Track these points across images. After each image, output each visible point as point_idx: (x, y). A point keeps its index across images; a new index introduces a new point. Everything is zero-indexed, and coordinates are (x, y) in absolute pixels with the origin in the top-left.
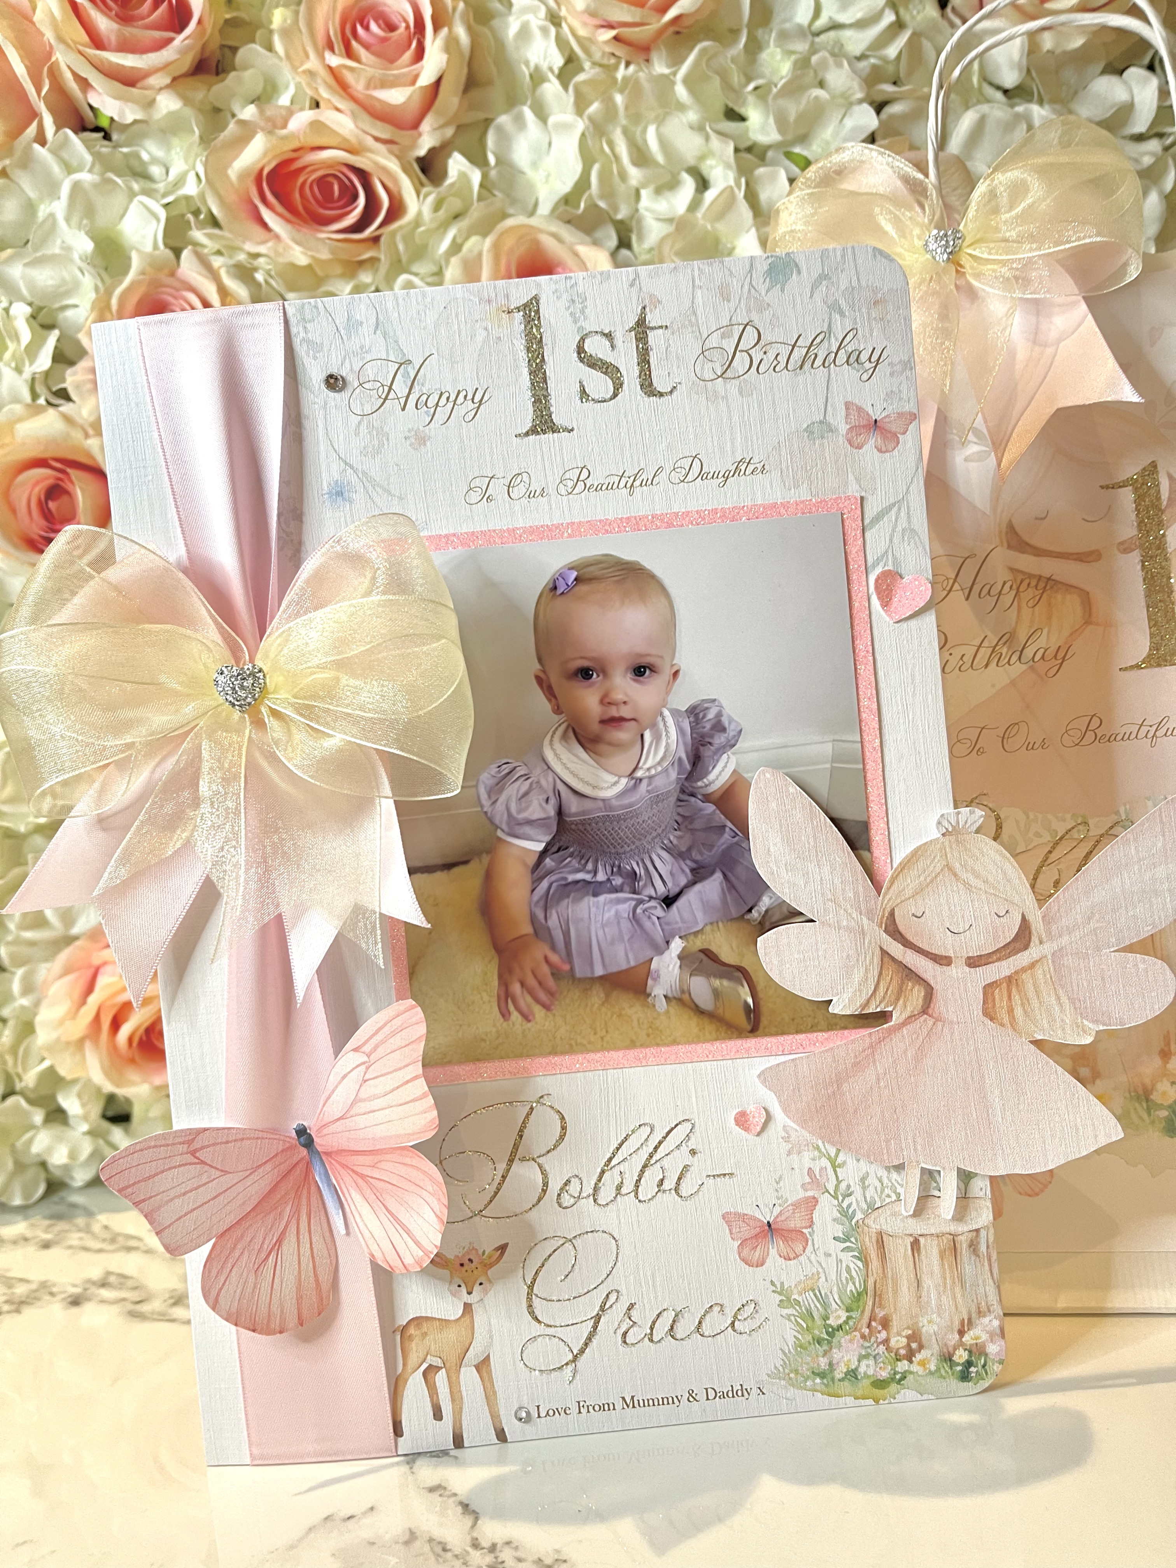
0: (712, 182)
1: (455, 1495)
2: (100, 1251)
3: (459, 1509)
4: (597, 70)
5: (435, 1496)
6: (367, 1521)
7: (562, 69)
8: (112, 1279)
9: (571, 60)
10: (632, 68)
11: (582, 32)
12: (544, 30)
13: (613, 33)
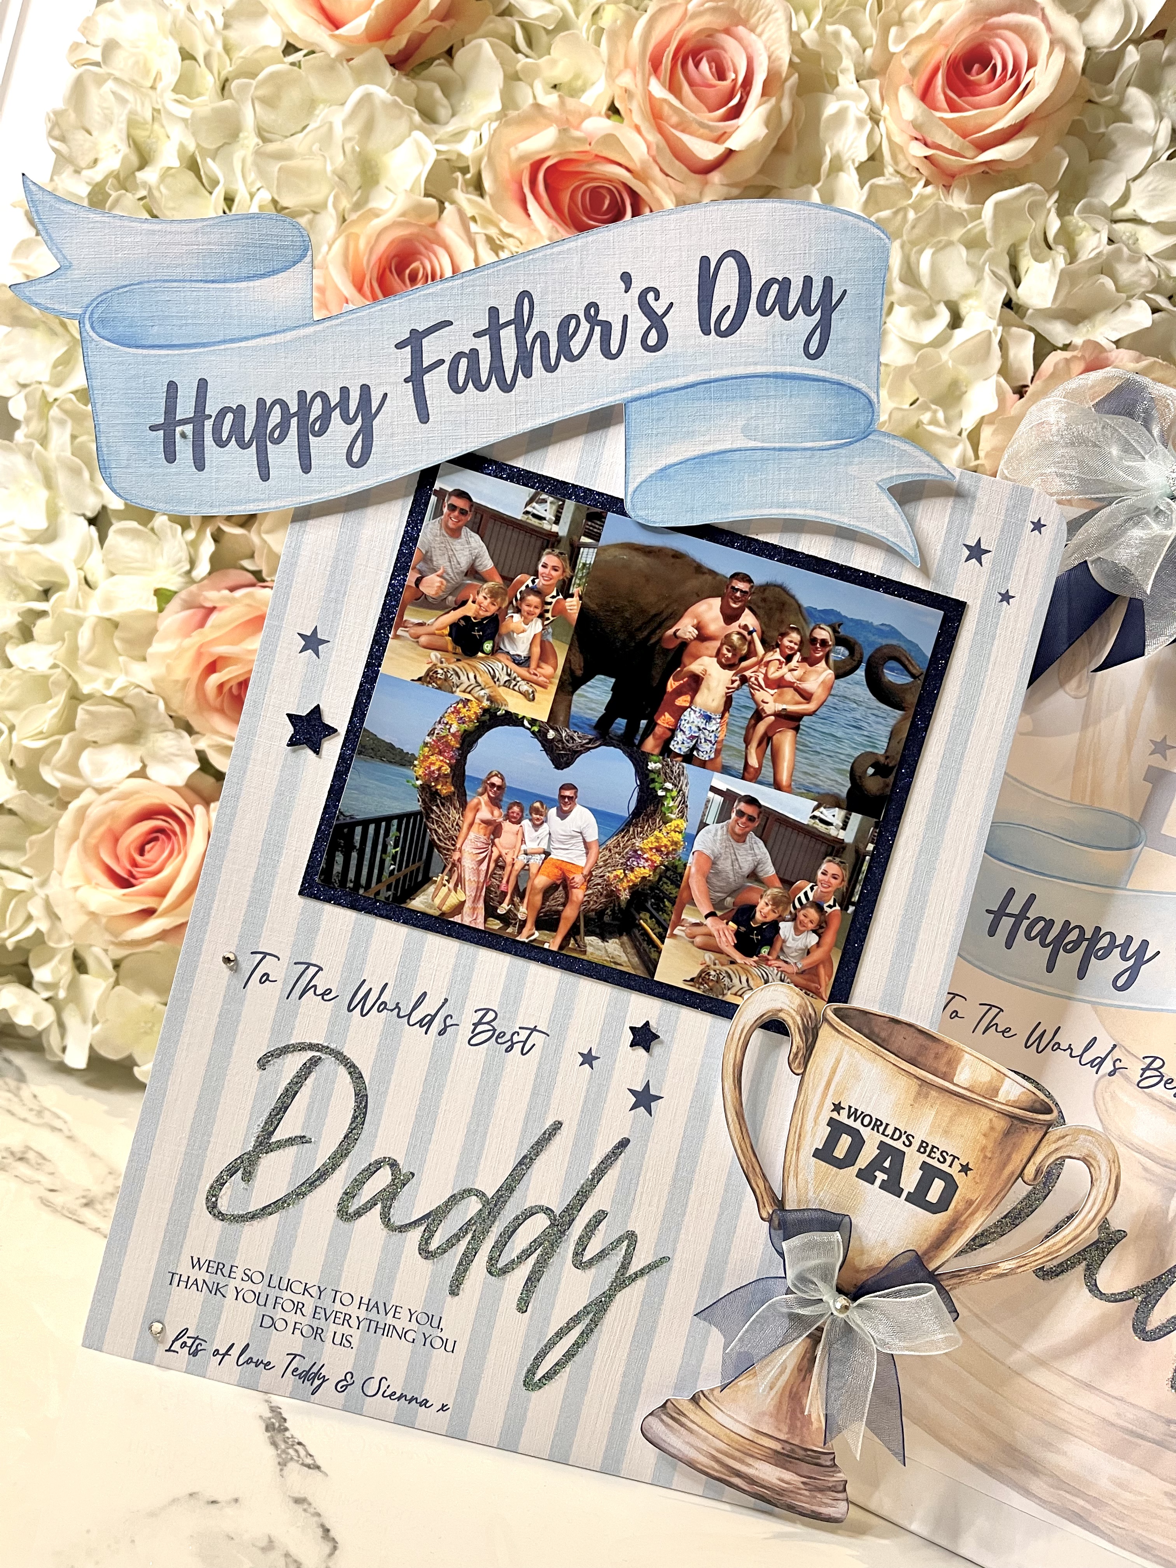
0: (965, 324)
1: (319, 1515)
2: (25, 1120)
3: (320, 1532)
4: (897, 179)
5: (299, 1508)
6: (230, 1511)
7: (862, 164)
8: (31, 1155)
9: (874, 158)
10: (930, 189)
11: (898, 139)
12: (860, 123)
13: (929, 152)
